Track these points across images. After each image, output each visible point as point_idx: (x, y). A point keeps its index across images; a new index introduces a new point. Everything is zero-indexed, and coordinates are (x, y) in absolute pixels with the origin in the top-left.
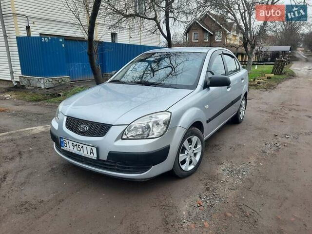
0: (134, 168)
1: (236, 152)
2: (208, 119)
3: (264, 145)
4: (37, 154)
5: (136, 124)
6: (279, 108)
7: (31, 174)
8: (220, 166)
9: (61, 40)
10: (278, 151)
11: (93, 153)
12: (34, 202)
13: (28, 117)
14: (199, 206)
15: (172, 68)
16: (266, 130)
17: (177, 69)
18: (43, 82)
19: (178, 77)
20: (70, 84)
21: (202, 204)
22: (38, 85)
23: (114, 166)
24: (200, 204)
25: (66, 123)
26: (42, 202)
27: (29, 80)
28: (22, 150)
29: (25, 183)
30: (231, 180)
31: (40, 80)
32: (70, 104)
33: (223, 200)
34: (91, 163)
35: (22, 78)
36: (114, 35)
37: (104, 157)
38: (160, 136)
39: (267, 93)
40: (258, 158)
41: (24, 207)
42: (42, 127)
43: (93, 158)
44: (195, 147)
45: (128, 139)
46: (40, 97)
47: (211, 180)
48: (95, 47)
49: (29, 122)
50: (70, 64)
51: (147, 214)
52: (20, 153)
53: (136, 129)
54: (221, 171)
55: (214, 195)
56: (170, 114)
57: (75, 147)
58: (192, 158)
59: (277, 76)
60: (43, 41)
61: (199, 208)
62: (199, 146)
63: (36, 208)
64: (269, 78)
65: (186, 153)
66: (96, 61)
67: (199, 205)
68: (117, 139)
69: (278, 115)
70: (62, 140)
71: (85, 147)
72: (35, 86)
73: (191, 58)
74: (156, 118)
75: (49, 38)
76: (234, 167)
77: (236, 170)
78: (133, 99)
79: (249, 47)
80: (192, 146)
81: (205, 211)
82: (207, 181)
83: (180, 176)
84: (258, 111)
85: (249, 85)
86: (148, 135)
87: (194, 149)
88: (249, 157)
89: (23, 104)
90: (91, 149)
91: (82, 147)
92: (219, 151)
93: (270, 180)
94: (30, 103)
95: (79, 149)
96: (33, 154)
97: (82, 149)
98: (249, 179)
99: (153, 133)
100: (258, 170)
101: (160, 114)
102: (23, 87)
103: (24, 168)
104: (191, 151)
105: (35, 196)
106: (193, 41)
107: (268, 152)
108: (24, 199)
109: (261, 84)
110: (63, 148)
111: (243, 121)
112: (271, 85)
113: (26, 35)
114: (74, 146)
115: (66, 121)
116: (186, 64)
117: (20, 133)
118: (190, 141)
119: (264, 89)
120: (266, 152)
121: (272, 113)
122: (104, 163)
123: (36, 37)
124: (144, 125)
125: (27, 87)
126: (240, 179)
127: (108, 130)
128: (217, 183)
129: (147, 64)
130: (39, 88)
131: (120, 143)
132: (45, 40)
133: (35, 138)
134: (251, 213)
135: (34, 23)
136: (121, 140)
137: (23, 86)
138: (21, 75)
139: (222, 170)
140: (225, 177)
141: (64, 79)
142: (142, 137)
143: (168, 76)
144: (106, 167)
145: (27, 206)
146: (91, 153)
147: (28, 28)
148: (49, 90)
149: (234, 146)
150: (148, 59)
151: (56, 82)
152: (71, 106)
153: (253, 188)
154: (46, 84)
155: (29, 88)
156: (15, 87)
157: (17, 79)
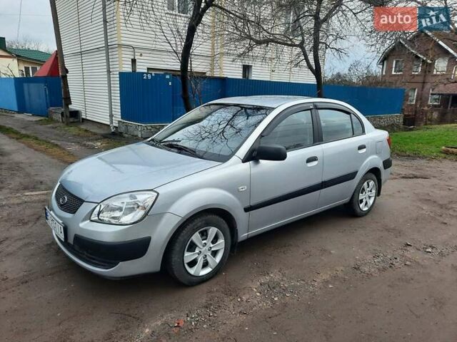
1: (307, 260)
2: (247, 207)
3: (370, 257)
9: (168, 77)
10: (385, 271)
14: (175, 327)
16: (399, 234)
22: (135, 133)
27: (127, 126)
31: (138, 127)
35: (121, 123)
36: (247, 69)
37: (71, 240)
40: (336, 276)
44: (213, 242)
45: (101, 221)
47: (226, 294)
54: (256, 286)
55: (210, 316)
56: (156, 194)
58: (208, 259)
60: (144, 78)
61: (174, 329)
62: (221, 241)
65: (197, 251)
67: (176, 325)
68: (84, 220)
72: (132, 133)
75: (153, 75)
77: (280, 287)
80: (208, 241)
82: (218, 294)
83: (186, 283)
87: (212, 245)
90: (61, 228)
91: (56, 223)
97: (56, 226)
98: (286, 305)
101: (143, 194)
104: (206, 248)
106: (393, 73)
107: (365, 269)
113: (130, 70)
115: (57, 188)
118: (204, 234)
120: (359, 269)
127: (80, 206)
128: (231, 301)
130: (136, 136)
132: (147, 77)
135: (141, 55)
136: (88, 221)
137: (121, 133)
138: (120, 119)
146: (61, 232)
147: (134, 61)
149: (313, 252)
151: (156, 130)
154: (143, 132)
155: (126, 135)
156: (114, 134)
157: (116, 124)
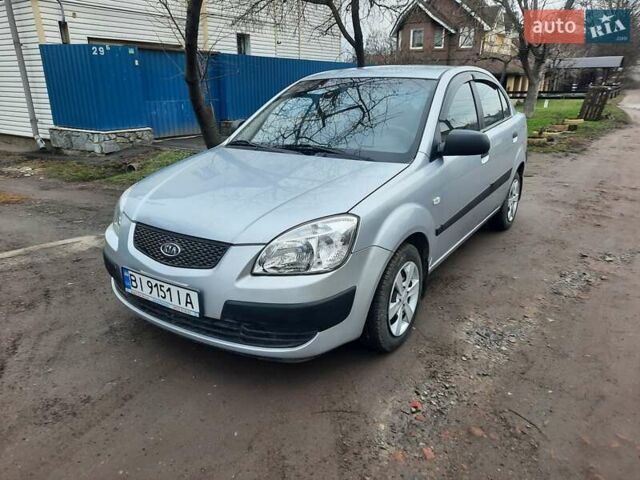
0: (278, 337)
1: (495, 293)
2: (439, 227)
3: (557, 277)
4: (81, 295)
5: (284, 242)
6: (593, 195)
7: (68, 339)
8: (461, 325)
9: (131, 51)
10: (588, 290)
11: (191, 303)
12: (70, 400)
13: (65, 216)
14: (413, 413)
15: (362, 109)
16: (563, 245)
17: (373, 113)
18: (98, 141)
19: (376, 129)
20: (154, 143)
21: (420, 408)
22: (88, 147)
23: (237, 331)
24: (416, 407)
25: (135, 237)
26: (88, 400)
27: (69, 136)
28: (51, 288)
29: (54, 358)
30: (484, 355)
31: (91, 137)
32: (144, 195)
33: (465, 398)
34: (189, 323)
35: (55, 132)
36: (242, 39)
37: (215, 311)
38: (335, 269)
39: (566, 161)
40: (544, 307)
41: (51, 411)
42: (93, 237)
43: (193, 314)
45: (265, 274)
46: (93, 172)
47: (442, 355)
48: (202, 66)
49: (68, 225)
50: (152, 103)
51: (305, 428)
52: (47, 294)
53: (282, 252)
54: (464, 336)
55: (447, 388)
56: (355, 219)
57: (155, 289)
58: (406, 309)
59: (590, 124)
60: (95, 53)
61: (415, 415)
62: (416, 282)
63: (74, 414)
64: (573, 128)
66: (203, 96)
67: (414, 410)
68: (242, 275)
69: (590, 212)
70: (126, 274)
71: (174, 290)
72: (81, 148)
73: (402, 90)
74: (327, 228)
75: (108, 48)
76: (492, 327)
77: (495, 333)
78: (282, 183)
79: (531, 60)
81: (427, 423)
82: (433, 357)
84: (547, 202)
85: (530, 145)
86: (308, 267)
87: (409, 290)
88: (523, 303)
89: (57, 187)
90: (188, 295)
91: (169, 290)
92: (459, 291)
93: (568, 356)
94: (73, 186)
95: (161, 294)
96: (74, 296)
97: (168, 294)
98: (523, 354)
99: (318, 260)
100: (543, 334)
101: (336, 221)
102: (58, 151)
103: (55, 325)
104: (405, 294)
105: (74, 388)
106: (411, 48)
107: (566, 292)
108: (51, 393)
109: (555, 143)
110: (130, 291)
111: (514, 225)
112: (578, 145)
113: (59, 41)
114: (151, 287)
115: (135, 233)
116: (393, 101)
117: (47, 252)
119: (560, 154)
120: (560, 294)
121: (577, 207)
122: (216, 324)
123: (79, 46)
124: (300, 245)
125: (66, 152)
126: (504, 353)
127: (222, 255)
128: (455, 362)
129: (310, 101)
130: (90, 152)
131: (249, 283)
132: (98, 52)
133: (78, 261)
134: (526, 430)
135: (74, 16)
136: (250, 276)
137: (58, 148)
138: (53, 126)
139: (465, 333)
140: (472, 348)
141: (140, 134)
142: (296, 270)
143: (355, 127)
144: (221, 332)
145: (56, 408)
146: (187, 302)
147: (63, 26)
148: (109, 158)
149: (493, 281)
150: (313, 92)
151: (124, 140)
152: (145, 198)
153: (532, 374)
154: (103, 145)
155: (69, 152)
156: (43, 151)
157: (44, 134)
